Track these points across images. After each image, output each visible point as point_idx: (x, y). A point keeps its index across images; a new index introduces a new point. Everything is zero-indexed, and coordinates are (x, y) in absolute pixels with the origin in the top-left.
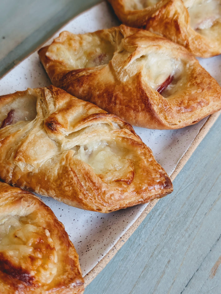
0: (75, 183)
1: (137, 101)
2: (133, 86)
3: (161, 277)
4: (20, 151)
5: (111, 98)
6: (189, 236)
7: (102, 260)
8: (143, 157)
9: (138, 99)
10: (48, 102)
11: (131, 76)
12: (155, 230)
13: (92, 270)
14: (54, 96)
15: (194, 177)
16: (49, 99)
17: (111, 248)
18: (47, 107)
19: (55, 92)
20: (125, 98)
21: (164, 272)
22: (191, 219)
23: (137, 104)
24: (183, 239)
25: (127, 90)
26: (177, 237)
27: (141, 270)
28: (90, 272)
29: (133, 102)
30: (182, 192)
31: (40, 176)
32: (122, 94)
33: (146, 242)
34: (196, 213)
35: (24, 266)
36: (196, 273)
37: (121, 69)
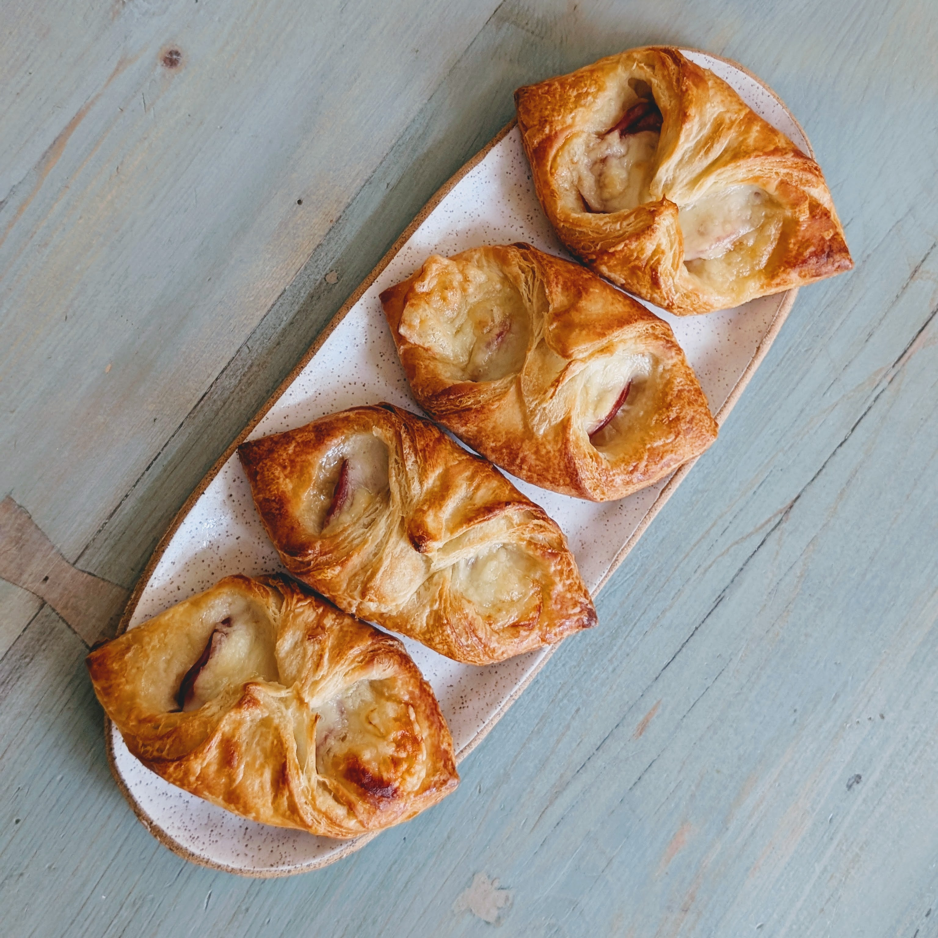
0: (452, 642)
1: (559, 472)
2: (555, 447)
3: (563, 734)
4: (371, 587)
5: (515, 459)
6: (614, 670)
7: (482, 731)
8: (557, 579)
9: (560, 470)
10: (410, 475)
11: (553, 423)
12: (562, 658)
13: (468, 745)
14: (419, 460)
15: (638, 564)
16: (410, 467)
17: (496, 712)
18: (409, 487)
19: (421, 451)
20: (538, 463)
21: (568, 727)
22: (621, 641)
23: (557, 476)
24: (603, 676)
25: (543, 452)
26: (594, 671)
27: (536, 721)
28: (465, 748)
29: (551, 472)
30: (615, 591)
31: (399, 621)
32: (534, 457)
33: (547, 677)
34: (631, 631)
35: (385, 776)
36: (615, 731)
37: (536, 405)
